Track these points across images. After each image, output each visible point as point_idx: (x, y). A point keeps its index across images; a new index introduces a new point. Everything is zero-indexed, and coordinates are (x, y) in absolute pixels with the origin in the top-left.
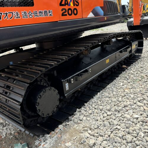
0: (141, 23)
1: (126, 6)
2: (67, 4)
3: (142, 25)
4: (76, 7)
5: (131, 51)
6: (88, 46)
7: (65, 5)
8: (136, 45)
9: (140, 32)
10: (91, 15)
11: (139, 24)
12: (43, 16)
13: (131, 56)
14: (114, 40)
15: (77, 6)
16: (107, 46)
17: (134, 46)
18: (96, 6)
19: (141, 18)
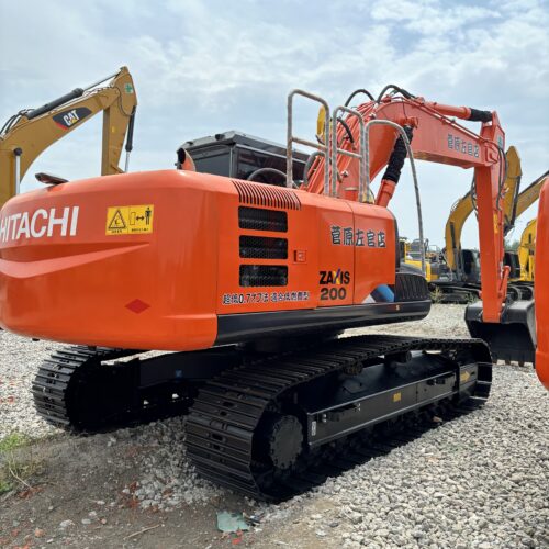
0: (502, 319)
1: (475, 255)
2: (331, 281)
3: (507, 323)
4: (344, 285)
5: (457, 385)
6: (360, 357)
7: (327, 283)
8: (473, 373)
9: (481, 344)
10: (369, 300)
11: (498, 321)
12: (296, 299)
13: (456, 397)
14: (415, 353)
15: (346, 283)
16: (399, 364)
17: (467, 376)
18: (380, 283)
19: (504, 305)
